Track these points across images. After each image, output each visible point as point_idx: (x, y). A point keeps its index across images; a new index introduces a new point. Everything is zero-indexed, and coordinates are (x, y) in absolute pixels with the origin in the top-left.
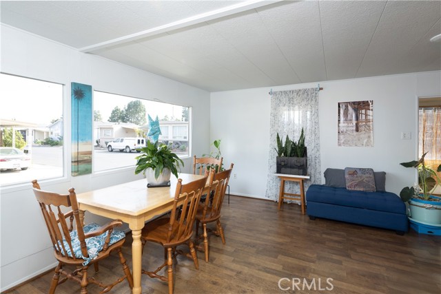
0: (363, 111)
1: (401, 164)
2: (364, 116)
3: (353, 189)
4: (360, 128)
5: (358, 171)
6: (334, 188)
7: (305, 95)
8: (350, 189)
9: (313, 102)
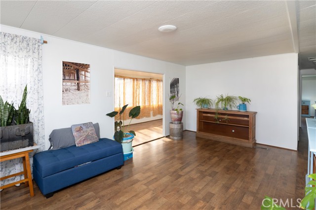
0: (83, 73)
1: (108, 115)
2: (83, 77)
3: (82, 144)
4: (81, 88)
5: (82, 126)
6: (64, 149)
7: (25, 44)
8: (79, 145)
9: (36, 55)
